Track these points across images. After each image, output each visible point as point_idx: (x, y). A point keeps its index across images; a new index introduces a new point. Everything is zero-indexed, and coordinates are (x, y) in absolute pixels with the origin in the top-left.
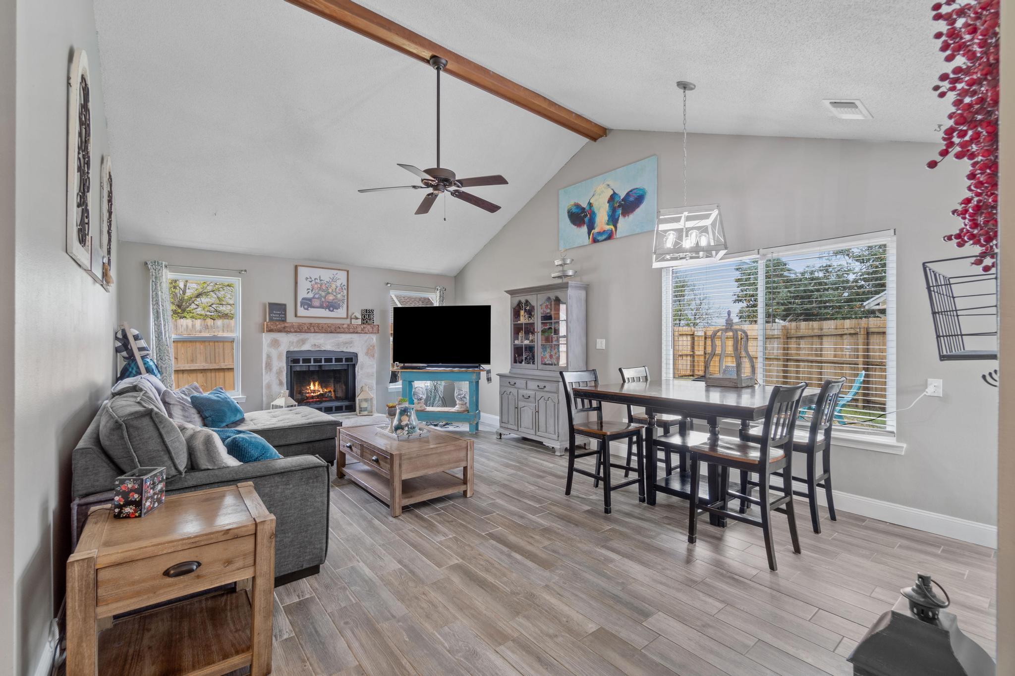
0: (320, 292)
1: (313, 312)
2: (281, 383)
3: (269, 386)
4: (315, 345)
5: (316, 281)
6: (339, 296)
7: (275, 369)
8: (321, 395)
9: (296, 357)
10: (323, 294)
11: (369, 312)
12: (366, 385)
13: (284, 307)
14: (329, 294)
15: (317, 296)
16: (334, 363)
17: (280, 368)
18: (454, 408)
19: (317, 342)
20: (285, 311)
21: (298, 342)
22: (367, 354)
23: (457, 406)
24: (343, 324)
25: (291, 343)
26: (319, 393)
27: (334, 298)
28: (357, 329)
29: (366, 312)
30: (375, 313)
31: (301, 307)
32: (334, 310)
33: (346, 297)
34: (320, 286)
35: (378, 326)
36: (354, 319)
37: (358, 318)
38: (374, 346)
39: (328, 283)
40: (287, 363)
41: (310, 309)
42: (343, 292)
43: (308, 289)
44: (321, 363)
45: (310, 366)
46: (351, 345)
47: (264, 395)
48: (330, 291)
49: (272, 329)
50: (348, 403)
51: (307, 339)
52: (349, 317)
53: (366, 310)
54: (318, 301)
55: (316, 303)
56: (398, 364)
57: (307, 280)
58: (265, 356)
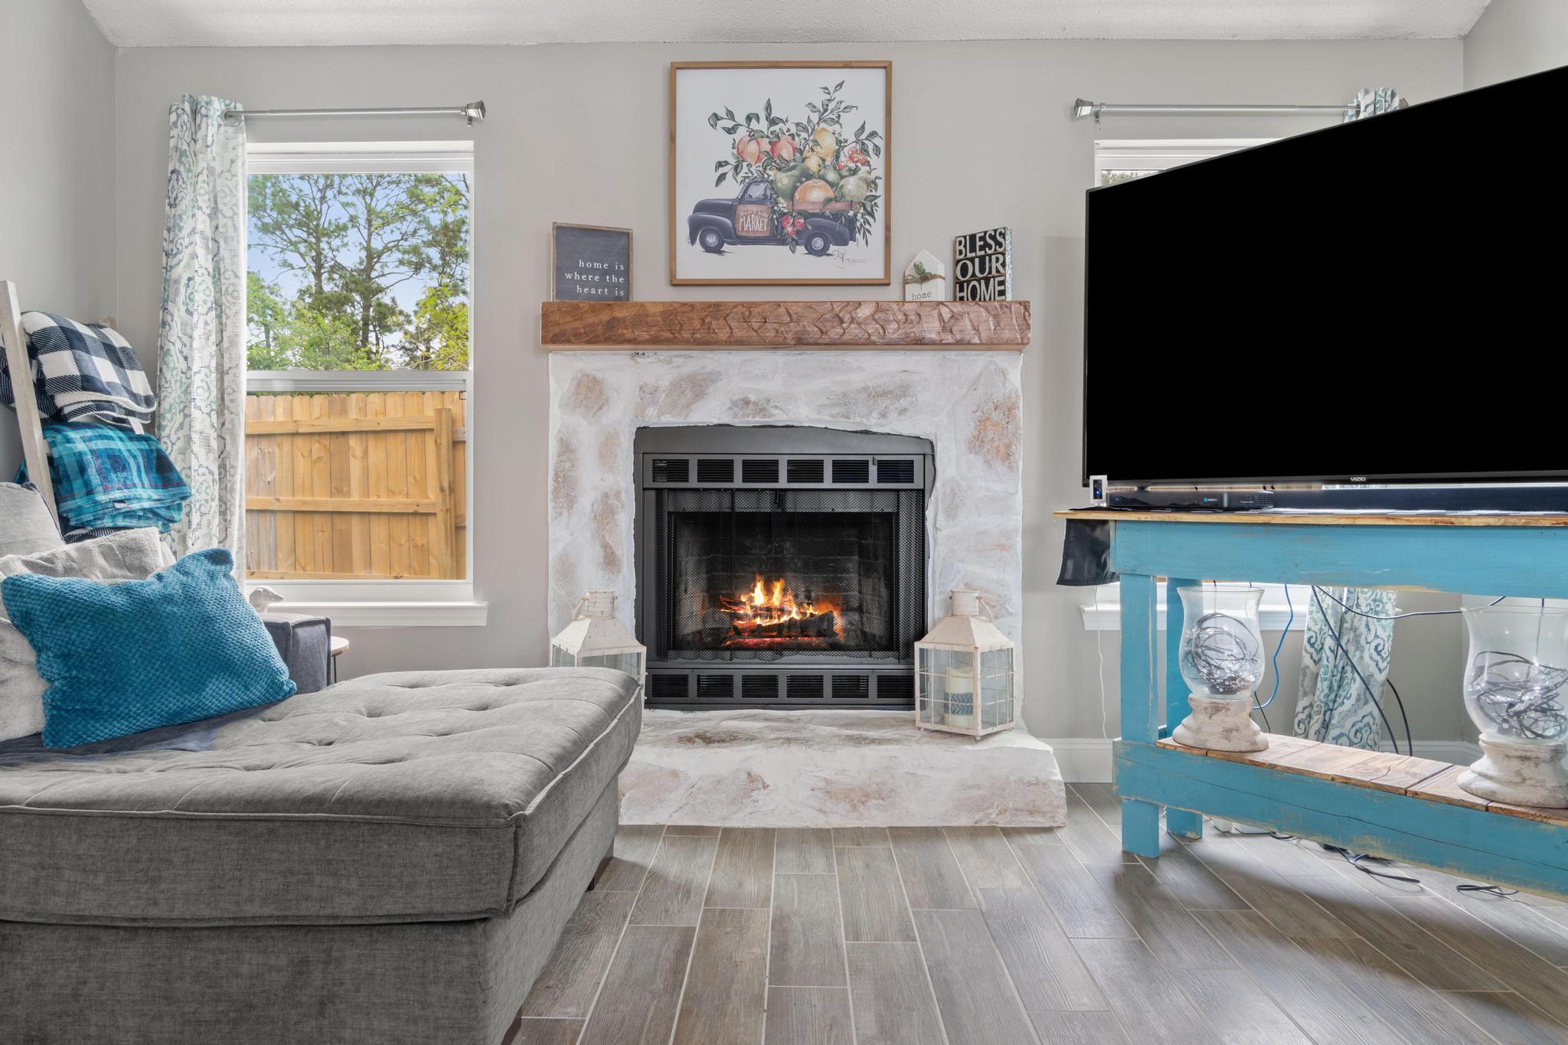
0: (772, 174)
1: (742, 262)
2: (610, 560)
3: (567, 570)
4: (746, 402)
5: (754, 125)
6: (851, 185)
7: (587, 500)
8: (792, 623)
9: (676, 451)
10: (784, 180)
11: (987, 245)
12: (969, 587)
13: (623, 242)
14: (809, 176)
15: (757, 191)
16: (828, 483)
17: (606, 496)
18: (1465, 775)
19: (755, 389)
20: (625, 255)
21: (677, 386)
22: (977, 443)
23: (1484, 764)
24: (859, 304)
25: (648, 393)
26: (785, 618)
27: (831, 194)
28: (931, 329)
29: (973, 250)
30: (1008, 244)
31: (693, 242)
32: (832, 248)
33: (881, 183)
34: (768, 148)
35: (1026, 305)
36: (914, 281)
37: (934, 277)
38: (1009, 410)
39: (805, 129)
40: (638, 477)
41: (726, 247)
42: (868, 163)
43: (720, 165)
44: (777, 481)
45: (732, 491)
46: (903, 403)
47: (551, 605)
48: (813, 163)
49: (563, 333)
50: (888, 665)
51: (712, 378)
52: (896, 280)
53: (973, 237)
54: (763, 211)
55: (754, 221)
56: (1106, 488)
57: (714, 126)
58: (553, 447)
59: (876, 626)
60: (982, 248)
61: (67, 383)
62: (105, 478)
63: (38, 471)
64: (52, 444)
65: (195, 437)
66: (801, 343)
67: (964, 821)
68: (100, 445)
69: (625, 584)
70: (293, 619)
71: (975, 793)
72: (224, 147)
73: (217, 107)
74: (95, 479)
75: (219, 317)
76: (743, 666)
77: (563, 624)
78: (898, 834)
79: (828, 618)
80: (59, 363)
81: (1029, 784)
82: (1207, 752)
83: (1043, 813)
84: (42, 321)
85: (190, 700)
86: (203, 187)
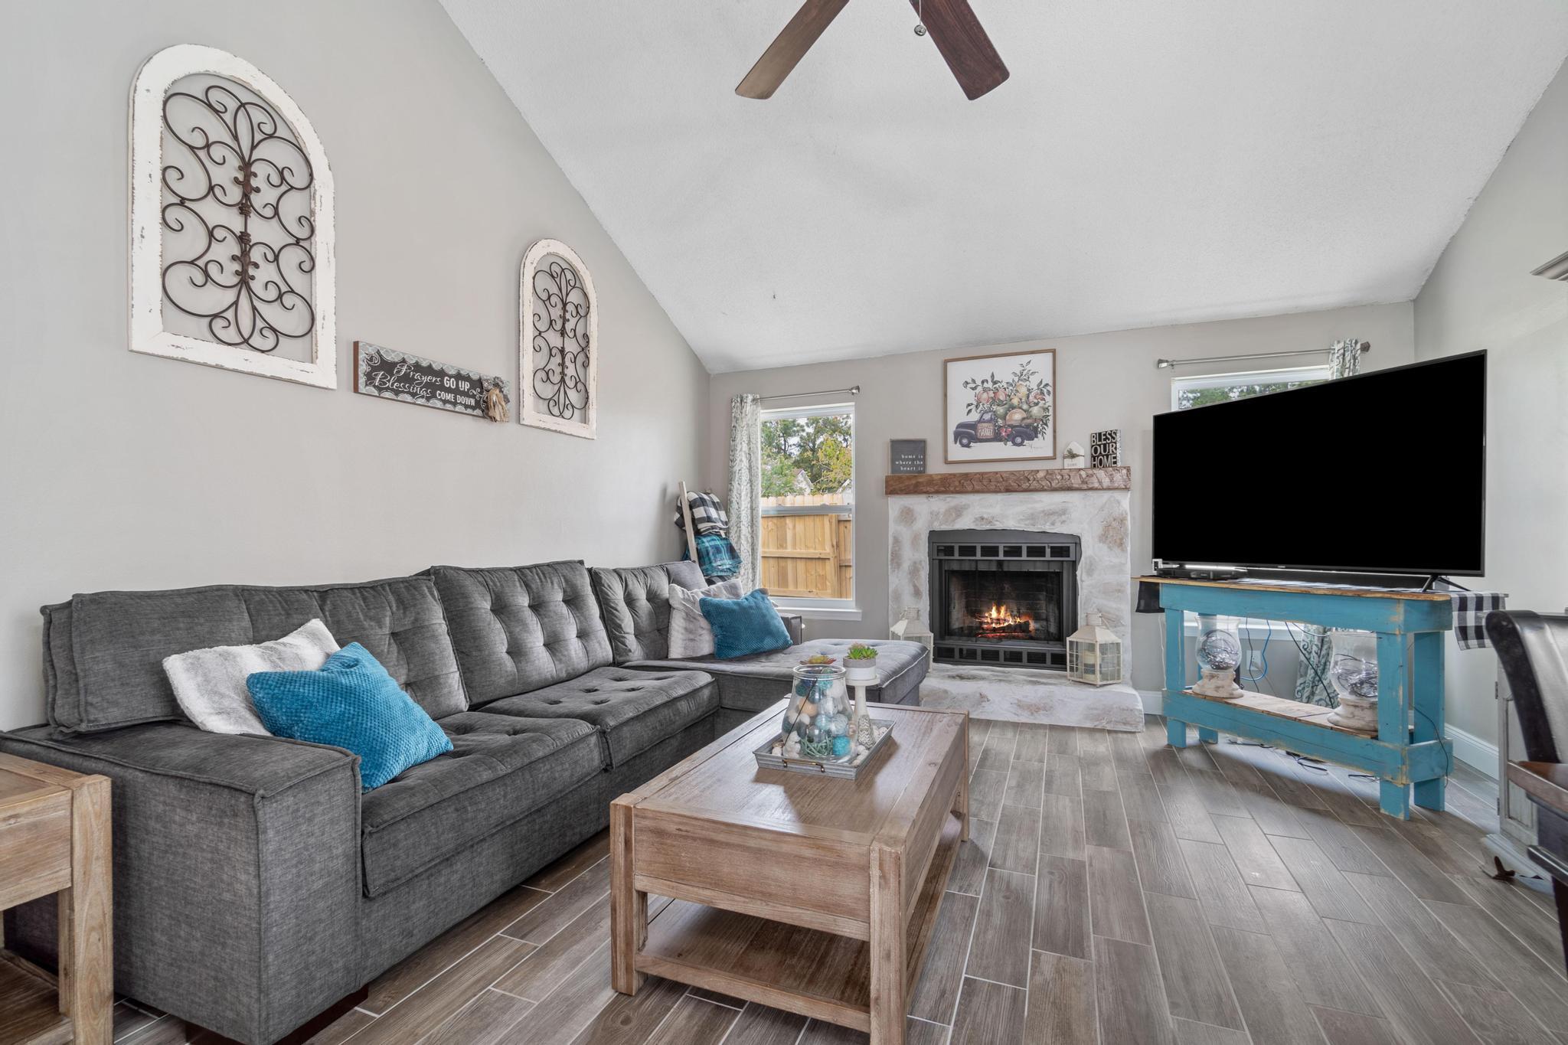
0: (995, 408)
1: (979, 451)
2: (917, 593)
3: (898, 597)
4: (982, 519)
5: (985, 385)
6: (1035, 410)
7: (906, 565)
8: (1008, 626)
9: (947, 542)
10: (1001, 410)
11: (1107, 438)
12: (1100, 610)
13: (922, 444)
14: (1013, 408)
15: (987, 417)
16: (1024, 557)
17: (915, 563)
18: (1332, 714)
19: (986, 512)
20: (923, 451)
21: (948, 511)
22: (1104, 538)
23: (1339, 709)
24: (1038, 471)
25: (934, 515)
26: (1006, 624)
27: (1025, 415)
28: (1076, 481)
29: (1100, 440)
30: (1118, 438)
31: (956, 443)
32: (1026, 442)
33: (1051, 409)
34: (993, 395)
35: (1128, 469)
36: (1067, 457)
37: (1078, 456)
38: (1122, 521)
39: (1012, 385)
40: (930, 554)
41: (972, 444)
42: (1044, 399)
43: (969, 405)
44: (998, 556)
45: (977, 561)
46: (1063, 518)
47: (890, 612)
48: (1015, 401)
49: (895, 489)
50: (1056, 649)
51: (965, 507)
52: (1059, 455)
53: (1100, 434)
54: (991, 426)
55: (986, 431)
56: (1161, 566)
57: (966, 387)
58: (891, 540)
59: (1053, 629)
60: (1105, 440)
61: (702, 520)
62: (715, 557)
63: (693, 555)
64: (698, 544)
65: (742, 537)
66: (1008, 490)
67: (1089, 725)
68: (713, 543)
69: (924, 604)
70: (790, 616)
71: (1095, 712)
72: (752, 414)
73: (750, 397)
74: (712, 558)
75: (751, 486)
76: (981, 645)
77: (896, 622)
78: (1053, 728)
79: (1027, 624)
80: (700, 512)
81: (1124, 710)
82: (1205, 697)
83: (1131, 725)
84: (694, 496)
85: (760, 645)
86: (745, 433)
